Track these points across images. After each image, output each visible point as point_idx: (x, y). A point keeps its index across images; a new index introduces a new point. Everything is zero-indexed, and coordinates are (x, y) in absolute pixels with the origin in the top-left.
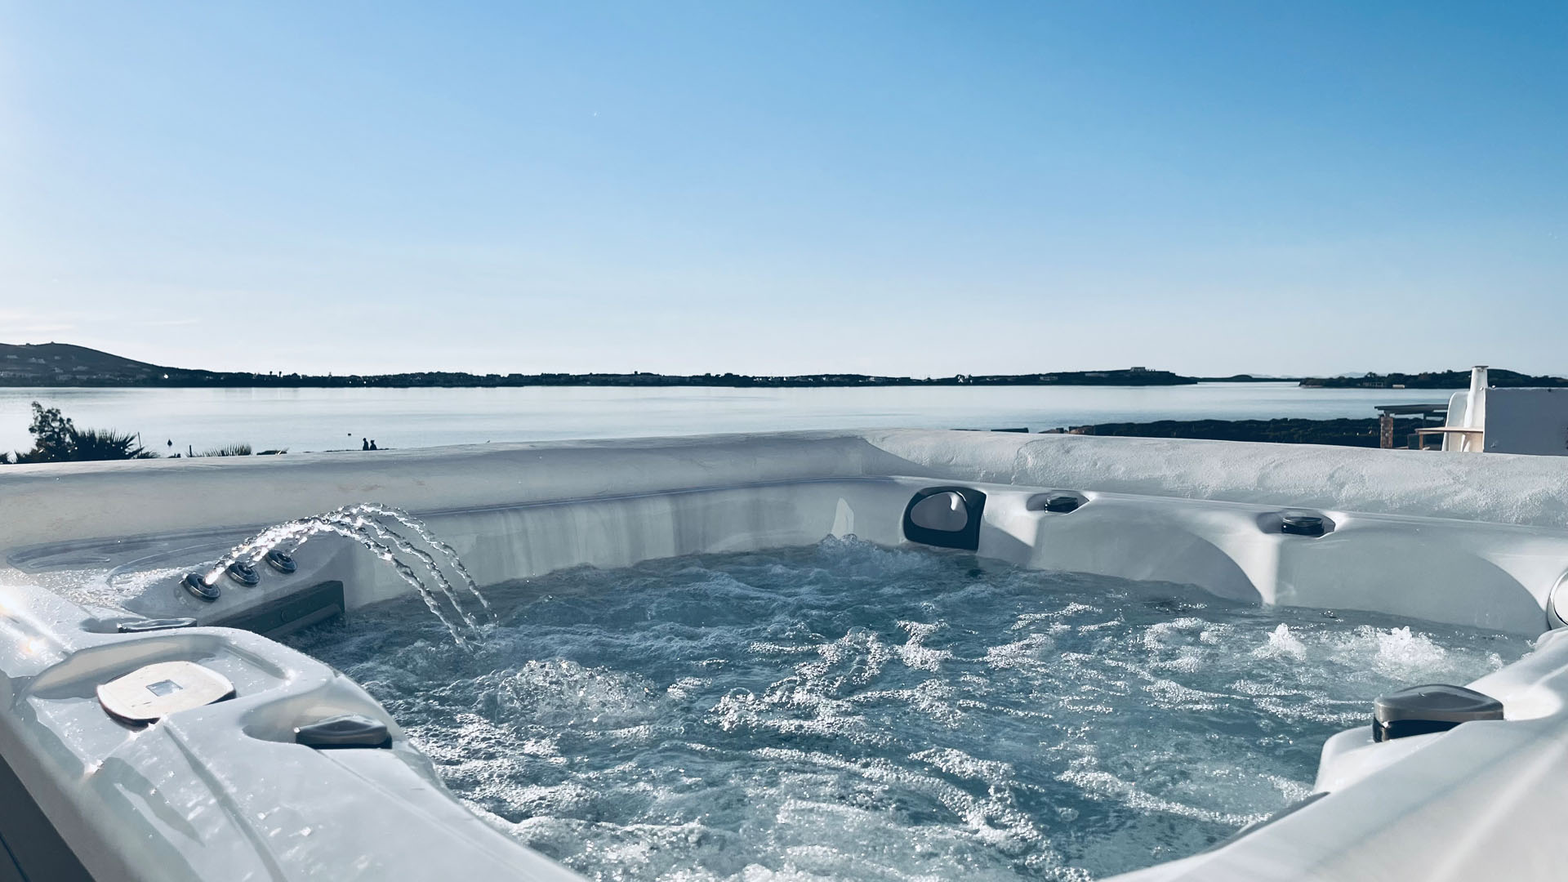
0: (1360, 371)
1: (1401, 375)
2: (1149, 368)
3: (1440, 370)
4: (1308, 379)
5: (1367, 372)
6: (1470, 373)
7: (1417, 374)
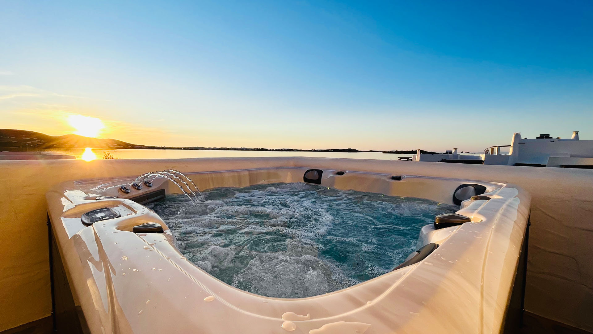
0: (394, 150)
1: (403, 151)
2: (352, 149)
3: (410, 150)
4: (384, 152)
5: (396, 150)
6: (417, 151)
7: (405, 151)
